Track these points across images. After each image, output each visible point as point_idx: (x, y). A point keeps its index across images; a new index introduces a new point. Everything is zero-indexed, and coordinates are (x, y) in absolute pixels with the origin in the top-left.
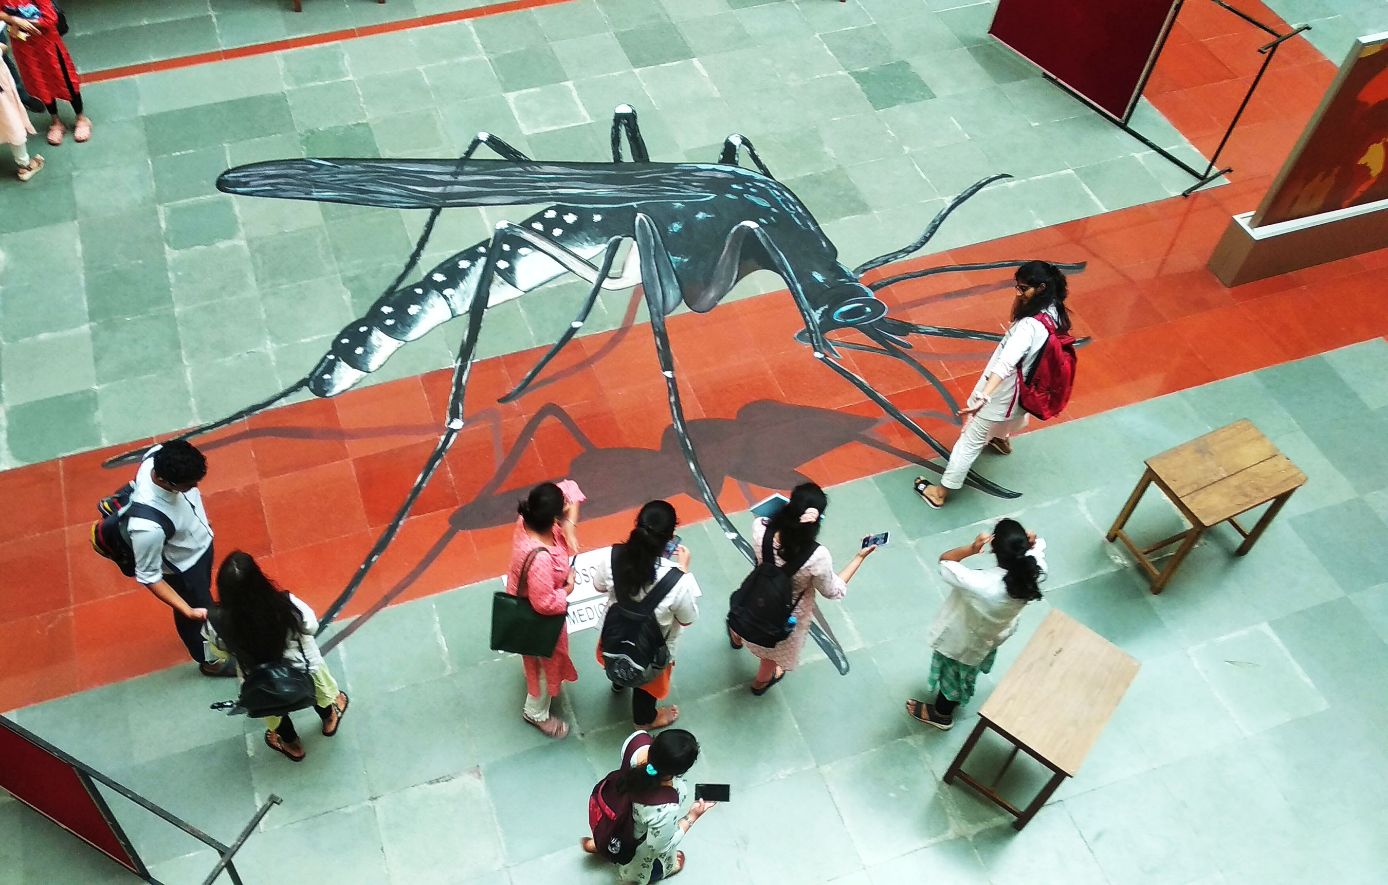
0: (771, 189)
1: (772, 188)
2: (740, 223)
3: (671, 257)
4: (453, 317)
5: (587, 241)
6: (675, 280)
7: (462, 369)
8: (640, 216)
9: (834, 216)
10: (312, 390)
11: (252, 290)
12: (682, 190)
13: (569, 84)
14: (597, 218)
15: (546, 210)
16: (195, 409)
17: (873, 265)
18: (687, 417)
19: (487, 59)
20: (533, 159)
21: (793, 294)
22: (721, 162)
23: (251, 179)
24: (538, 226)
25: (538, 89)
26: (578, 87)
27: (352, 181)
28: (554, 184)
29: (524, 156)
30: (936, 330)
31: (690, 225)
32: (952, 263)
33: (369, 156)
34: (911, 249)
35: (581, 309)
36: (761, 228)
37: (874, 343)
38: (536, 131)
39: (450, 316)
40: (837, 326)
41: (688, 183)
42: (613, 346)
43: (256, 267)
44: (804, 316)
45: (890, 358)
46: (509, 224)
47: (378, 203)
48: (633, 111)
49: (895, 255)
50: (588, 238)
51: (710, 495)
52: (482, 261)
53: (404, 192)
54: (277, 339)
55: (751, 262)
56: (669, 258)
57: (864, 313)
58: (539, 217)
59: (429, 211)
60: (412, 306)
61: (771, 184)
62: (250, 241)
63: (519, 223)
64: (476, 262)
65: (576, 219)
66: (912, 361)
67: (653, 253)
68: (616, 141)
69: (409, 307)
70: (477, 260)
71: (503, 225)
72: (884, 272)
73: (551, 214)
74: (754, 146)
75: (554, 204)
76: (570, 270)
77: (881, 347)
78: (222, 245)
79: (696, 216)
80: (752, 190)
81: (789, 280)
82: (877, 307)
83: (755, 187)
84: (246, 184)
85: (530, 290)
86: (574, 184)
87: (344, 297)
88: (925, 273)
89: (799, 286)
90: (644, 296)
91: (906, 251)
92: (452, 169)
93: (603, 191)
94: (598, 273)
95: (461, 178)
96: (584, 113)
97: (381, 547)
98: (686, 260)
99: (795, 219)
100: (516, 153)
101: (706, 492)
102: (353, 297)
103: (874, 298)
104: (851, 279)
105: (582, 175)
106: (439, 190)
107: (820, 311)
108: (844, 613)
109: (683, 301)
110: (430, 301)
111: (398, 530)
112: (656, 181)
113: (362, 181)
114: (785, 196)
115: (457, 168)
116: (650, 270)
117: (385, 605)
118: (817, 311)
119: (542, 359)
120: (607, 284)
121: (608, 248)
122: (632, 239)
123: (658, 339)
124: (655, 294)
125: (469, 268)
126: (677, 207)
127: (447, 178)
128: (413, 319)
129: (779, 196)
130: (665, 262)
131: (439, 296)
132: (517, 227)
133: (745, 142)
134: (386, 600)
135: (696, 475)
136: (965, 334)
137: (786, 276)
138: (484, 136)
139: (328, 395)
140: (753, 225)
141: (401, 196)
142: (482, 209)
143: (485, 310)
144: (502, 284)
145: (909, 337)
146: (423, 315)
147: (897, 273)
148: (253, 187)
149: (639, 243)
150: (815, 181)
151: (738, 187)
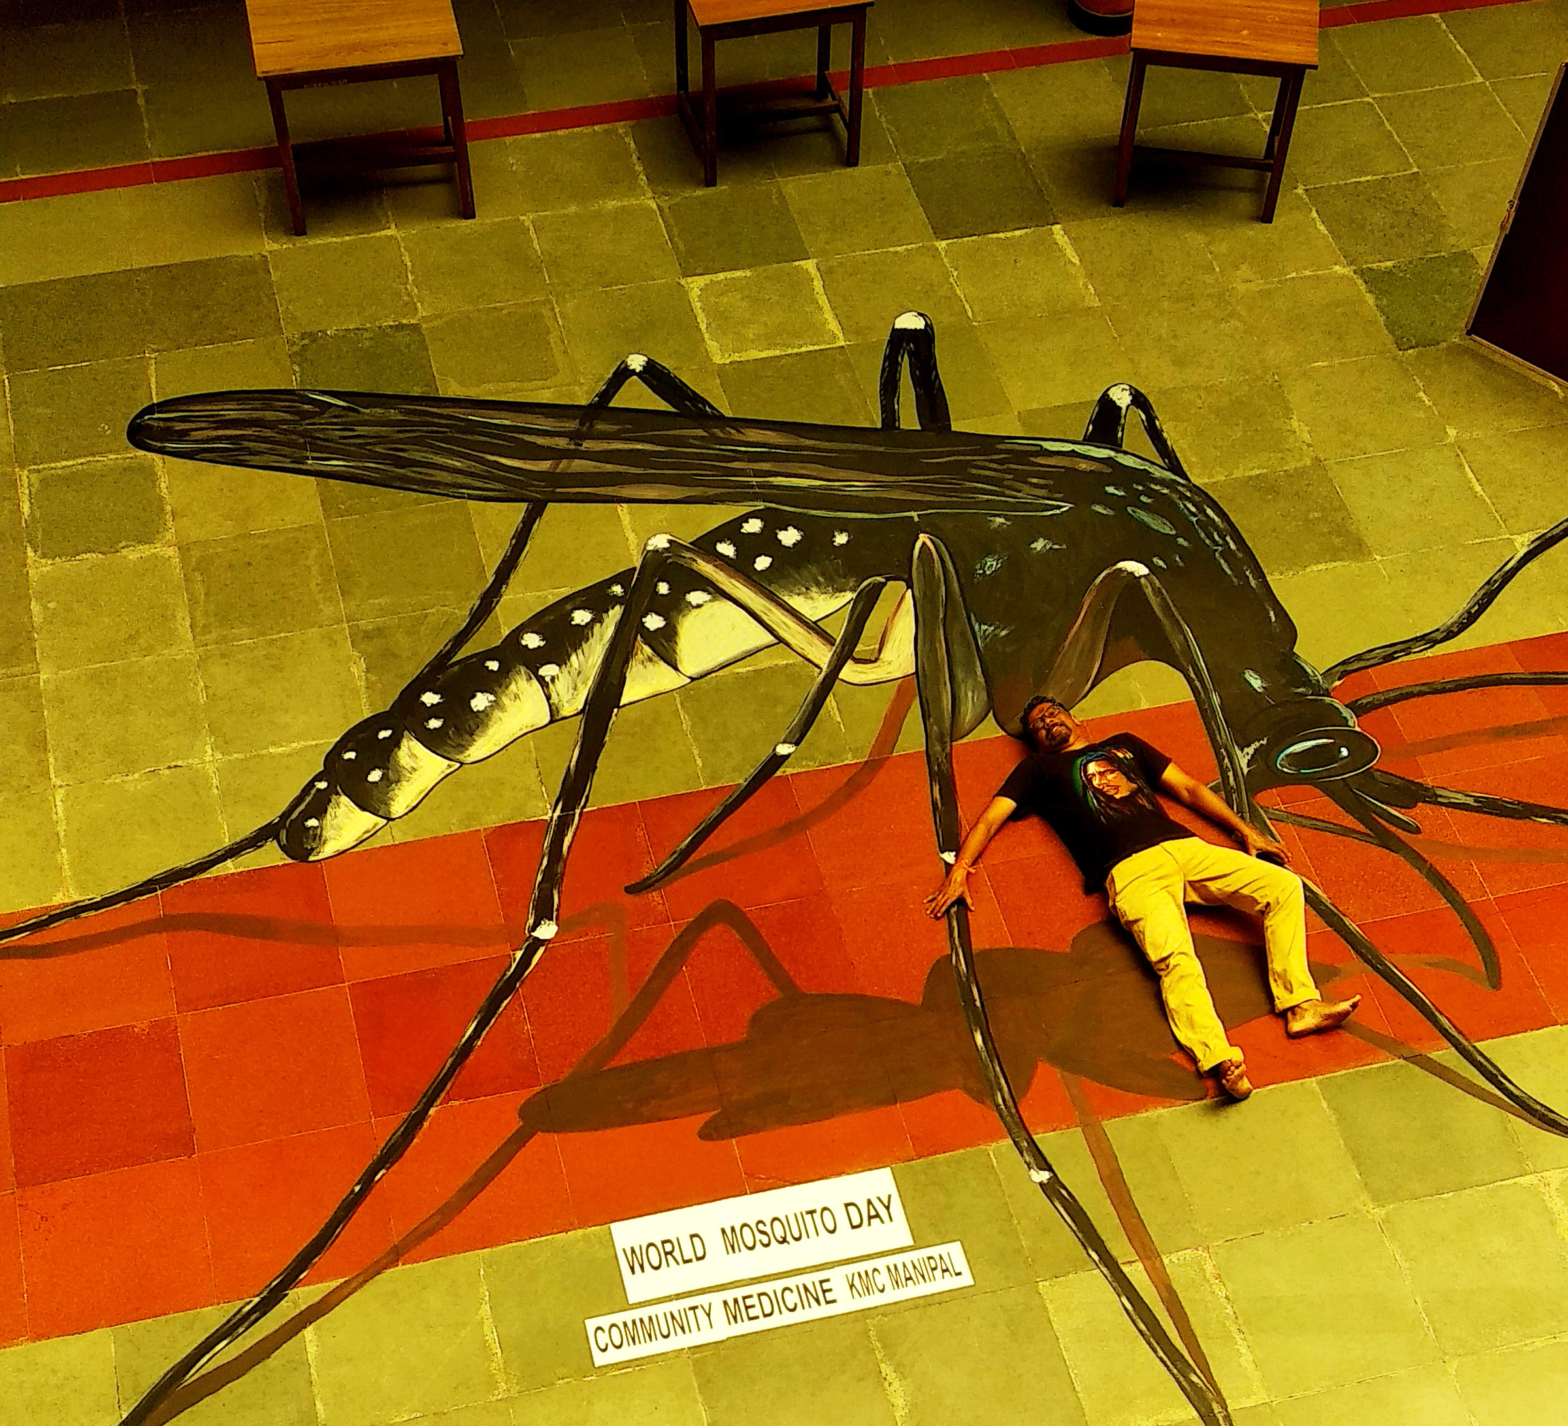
0: (1180, 498)
1: (1183, 497)
2: (1115, 564)
3: (976, 627)
4: (552, 722)
5: (818, 584)
6: (979, 672)
7: (563, 824)
8: (923, 538)
9: (1297, 561)
10: (282, 848)
11: (185, 648)
12: (1008, 492)
13: (810, 265)
14: (841, 539)
15: (745, 518)
16: (67, 872)
17: (1362, 664)
18: (978, 943)
19: (655, 206)
20: (728, 413)
21: (1203, 712)
22: (1088, 440)
23: (193, 426)
24: (726, 549)
25: (748, 273)
26: (827, 273)
27: (380, 439)
28: (766, 466)
29: (711, 407)
30: (1470, 801)
31: (1017, 561)
32: (1518, 670)
33: (416, 391)
34: (1439, 636)
35: (795, 718)
36: (1152, 576)
37: (1350, 821)
38: (736, 357)
39: (548, 719)
40: (1285, 780)
41: (1022, 478)
42: (850, 796)
43: (193, 602)
44: (1220, 761)
45: (1376, 851)
46: (670, 542)
47: (428, 487)
48: (926, 325)
49: (1407, 646)
50: (821, 579)
51: (1007, 1096)
52: (615, 614)
53: (478, 468)
54: (224, 744)
55: (1130, 643)
56: (972, 628)
57: (1336, 758)
58: (731, 531)
59: (524, 506)
60: (479, 695)
61: (1181, 488)
62: (184, 549)
63: (691, 540)
64: (604, 615)
65: (799, 538)
66: (1417, 859)
67: (941, 616)
68: (889, 387)
69: (474, 696)
70: (607, 611)
71: (660, 542)
72: (1382, 679)
73: (753, 526)
74: (1157, 411)
75: (761, 505)
76: (781, 640)
77: (1362, 828)
78: (133, 554)
79: (1033, 546)
80: (1144, 499)
81: (1198, 684)
82: (1362, 746)
83: (1149, 493)
84: (182, 435)
85: (702, 677)
86: (801, 468)
87: (354, 669)
88: (1460, 686)
89: (1216, 699)
90: (917, 701)
91: (1429, 640)
92: (572, 425)
93: (857, 484)
94: (834, 648)
95: (587, 445)
96: (833, 325)
97: (391, 1155)
98: (1003, 633)
99: (1222, 562)
100: (696, 398)
101: (1001, 1090)
102: (368, 670)
103: (1357, 729)
104: (1317, 690)
105: (819, 450)
106: (544, 466)
107: (1250, 750)
108: (1238, 1337)
109: (991, 714)
110: (513, 687)
111: (426, 1124)
112: (959, 470)
113: (400, 441)
114: (1207, 516)
115: (582, 424)
116: (933, 651)
117: (394, 1263)
118: (1246, 750)
119: (715, 813)
120: (849, 672)
121: (856, 601)
122: (904, 584)
123: (936, 789)
124: (939, 699)
125: (590, 625)
126: (996, 525)
127: (562, 443)
128: (478, 722)
129: (1195, 516)
130: (963, 634)
131: (531, 678)
132: (687, 549)
133: (1139, 400)
134: (396, 1256)
135: (984, 1054)
136: (1525, 811)
137: (1192, 675)
138: (637, 362)
139: (311, 858)
140: (1137, 568)
141: (471, 474)
142: (623, 510)
143: (615, 710)
144: (650, 660)
145: (1416, 810)
146: (497, 714)
147: (1405, 682)
148: (196, 442)
149: (917, 593)
150: (1264, 487)
151: (1116, 492)
